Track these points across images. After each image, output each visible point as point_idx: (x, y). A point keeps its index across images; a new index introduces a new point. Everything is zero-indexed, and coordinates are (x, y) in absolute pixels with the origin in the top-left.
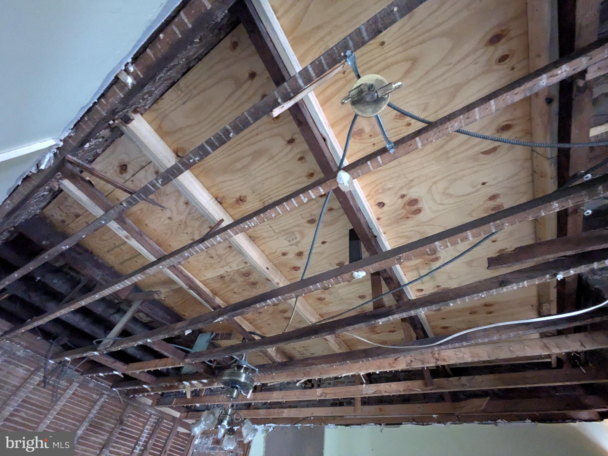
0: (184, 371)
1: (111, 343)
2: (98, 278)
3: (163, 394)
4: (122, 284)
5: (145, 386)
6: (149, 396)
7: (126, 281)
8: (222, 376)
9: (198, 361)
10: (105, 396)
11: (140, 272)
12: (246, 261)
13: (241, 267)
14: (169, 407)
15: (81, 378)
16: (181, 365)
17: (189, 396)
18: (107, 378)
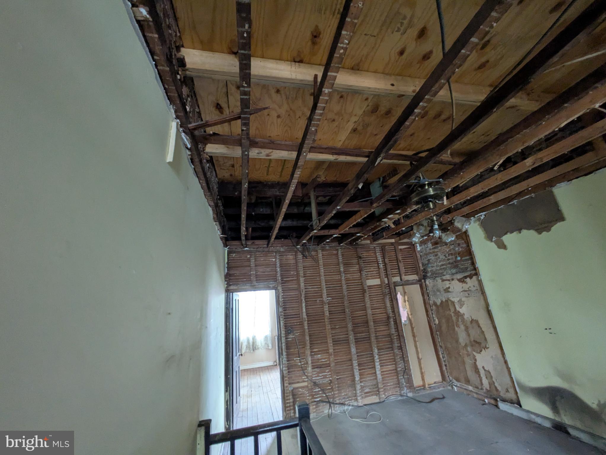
0: (377, 213)
1: (318, 222)
2: (278, 193)
3: (373, 234)
4: (293, 184)
5: (358, 235)
6: (365, 239)
7: (293, 181)
8: (411, 200)
9: (383, 200)
10: (340, 250)
11: (295, 169)
12: (365, 96)
13: (365, 107)
14: (383, 239)
15: (319, 247)
16: (372, 211)
17: (393, 226)
18: (332, 241)
